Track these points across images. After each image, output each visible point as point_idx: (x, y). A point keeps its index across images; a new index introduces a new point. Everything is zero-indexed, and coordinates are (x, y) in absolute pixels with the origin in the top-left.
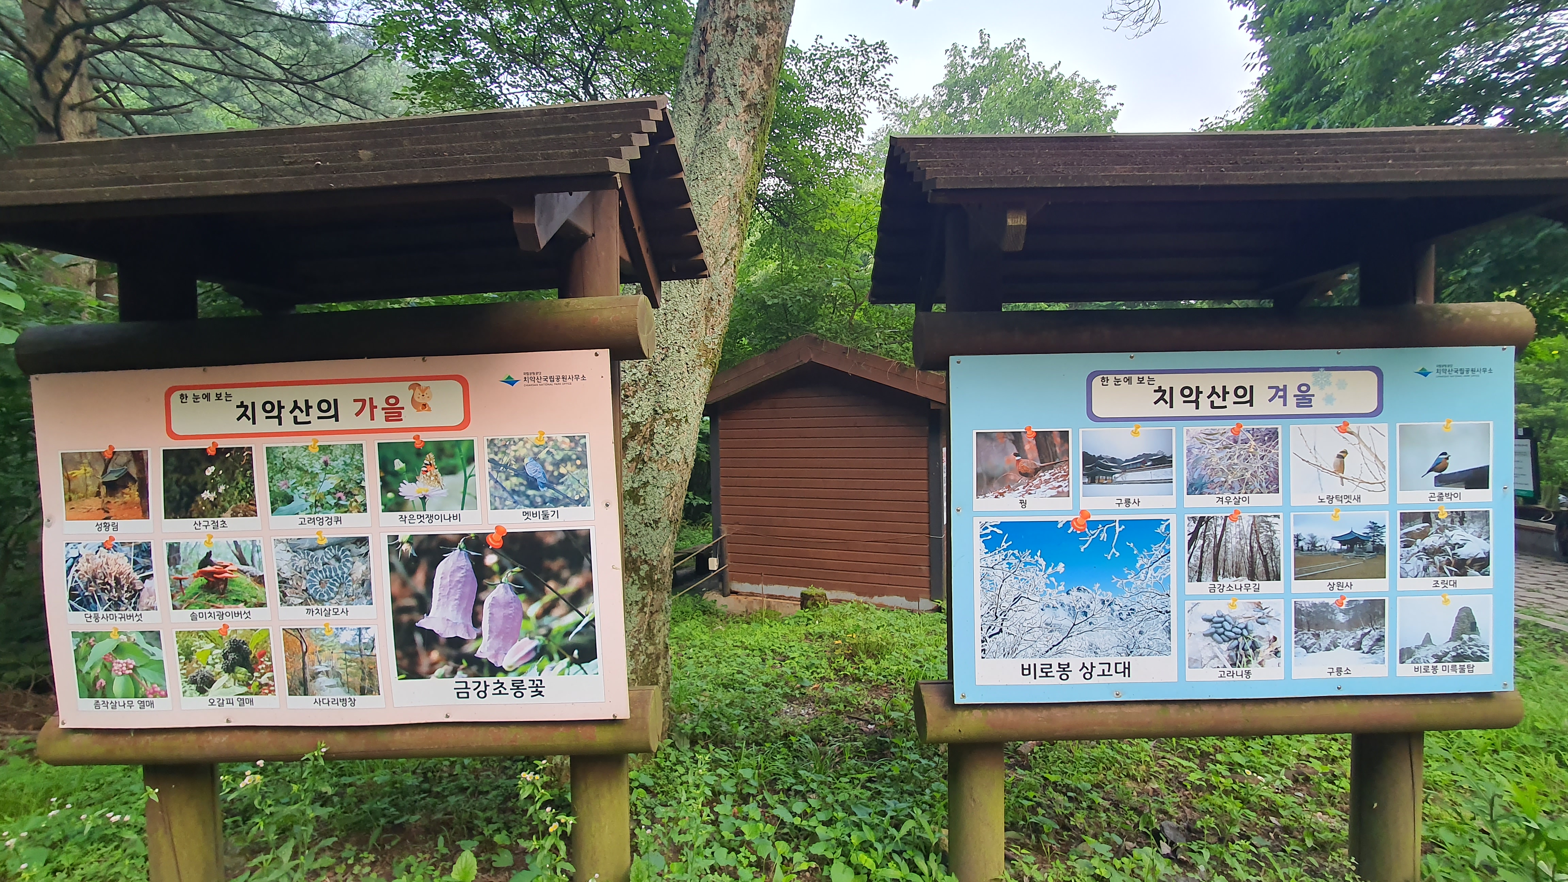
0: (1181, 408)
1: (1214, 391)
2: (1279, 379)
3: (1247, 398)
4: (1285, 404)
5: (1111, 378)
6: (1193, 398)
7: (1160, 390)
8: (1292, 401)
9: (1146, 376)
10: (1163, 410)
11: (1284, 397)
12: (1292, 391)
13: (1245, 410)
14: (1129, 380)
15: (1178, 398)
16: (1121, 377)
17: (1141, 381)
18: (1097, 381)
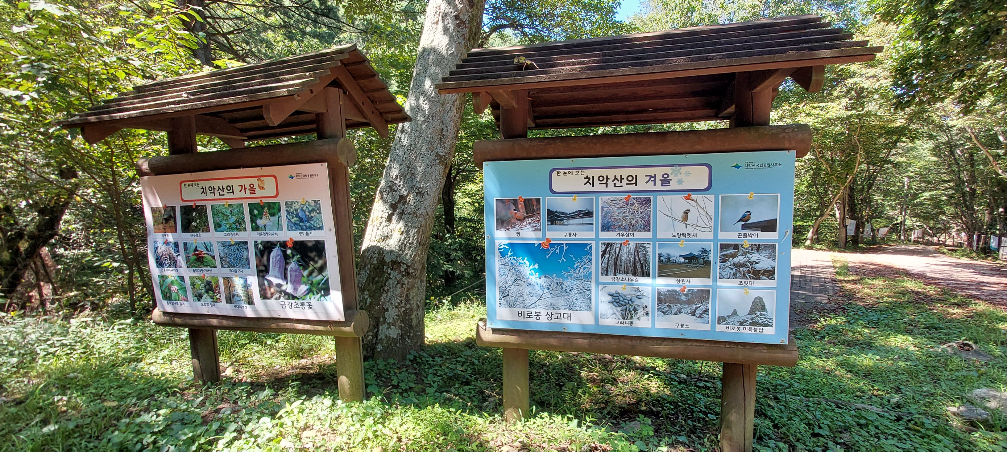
0: (598, 187)
1: (615, 178)
2: (651, 171)
3: (634, 181)
4: (655, 185)
5: (562, 171)
6: (604, 181)
7: (587, 177)
8: (658, 183)
9: (580, 171)
10: (589, 188)
11: (655, 181)
12: (659, 178)
13: (632, 188)
14: (571, 173)
15: (596, 182)
16: (567, 171)
17: (577, 173)
18: (555, 173)
